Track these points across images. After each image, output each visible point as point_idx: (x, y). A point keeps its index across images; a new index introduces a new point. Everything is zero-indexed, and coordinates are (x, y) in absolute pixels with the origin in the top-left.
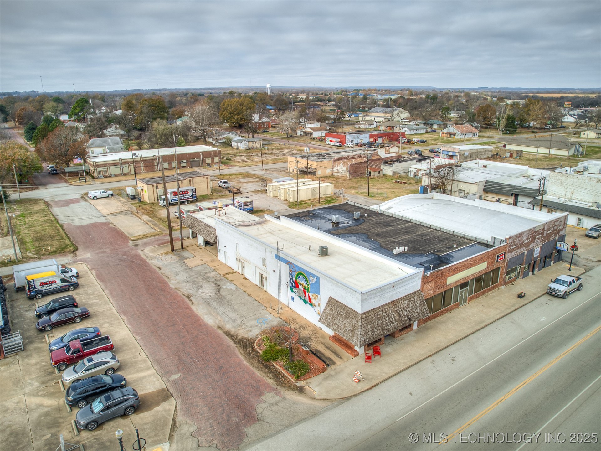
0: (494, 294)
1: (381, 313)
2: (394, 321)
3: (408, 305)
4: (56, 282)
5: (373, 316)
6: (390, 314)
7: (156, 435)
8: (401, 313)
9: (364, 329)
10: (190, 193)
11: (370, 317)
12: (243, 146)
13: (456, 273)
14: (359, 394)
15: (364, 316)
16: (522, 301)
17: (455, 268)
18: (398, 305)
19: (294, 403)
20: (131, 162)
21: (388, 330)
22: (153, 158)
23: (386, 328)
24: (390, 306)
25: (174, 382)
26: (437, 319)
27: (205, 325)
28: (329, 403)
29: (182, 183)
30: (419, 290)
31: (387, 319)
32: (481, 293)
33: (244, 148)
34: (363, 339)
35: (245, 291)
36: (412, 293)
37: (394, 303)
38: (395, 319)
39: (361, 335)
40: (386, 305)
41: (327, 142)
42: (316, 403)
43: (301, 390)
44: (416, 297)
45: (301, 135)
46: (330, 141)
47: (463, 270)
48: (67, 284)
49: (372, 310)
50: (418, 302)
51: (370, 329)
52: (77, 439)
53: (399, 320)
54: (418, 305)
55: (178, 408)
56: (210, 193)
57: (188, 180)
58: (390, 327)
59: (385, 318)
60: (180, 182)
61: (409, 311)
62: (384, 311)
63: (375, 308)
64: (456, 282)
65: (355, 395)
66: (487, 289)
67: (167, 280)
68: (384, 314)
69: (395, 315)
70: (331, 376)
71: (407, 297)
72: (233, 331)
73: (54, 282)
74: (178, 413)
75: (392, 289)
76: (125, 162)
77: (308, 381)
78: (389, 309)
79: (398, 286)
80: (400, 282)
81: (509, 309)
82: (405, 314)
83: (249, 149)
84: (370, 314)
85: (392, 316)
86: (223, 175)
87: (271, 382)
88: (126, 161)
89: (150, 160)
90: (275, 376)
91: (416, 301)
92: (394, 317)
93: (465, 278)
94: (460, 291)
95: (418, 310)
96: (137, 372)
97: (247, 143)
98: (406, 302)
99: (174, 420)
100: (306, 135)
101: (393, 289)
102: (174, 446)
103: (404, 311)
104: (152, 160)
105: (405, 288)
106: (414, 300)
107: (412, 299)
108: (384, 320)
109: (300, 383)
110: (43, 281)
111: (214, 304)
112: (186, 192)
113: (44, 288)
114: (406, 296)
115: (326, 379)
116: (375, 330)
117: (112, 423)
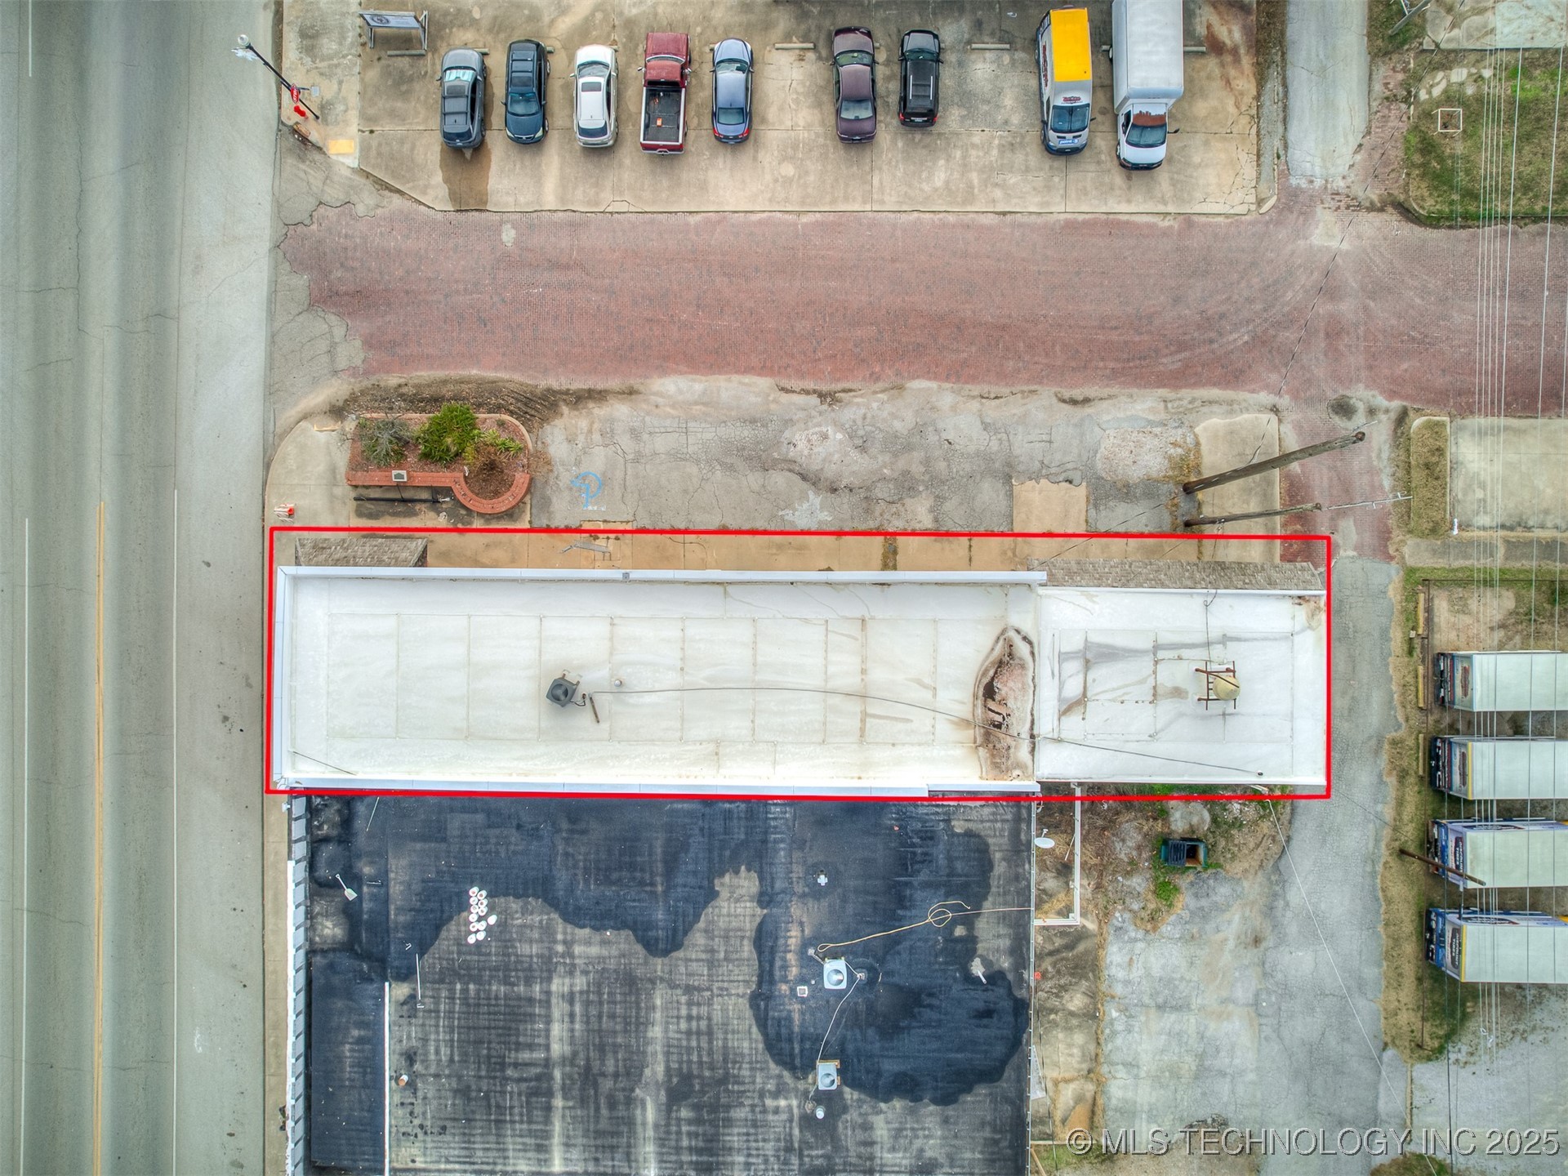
7: (379, 154)
14: (264, 490)
19: (315, 382)
25: (497, 229)
27: (664, 372)
42: (293, 413)
43: (337, 412)
55: (422, 207)
70: (334, 483)
72: (599, 411)
74: (407, 205)
99: (398, 191)
102: (348, 173)
109: (350, 425)
115: (333, 470)
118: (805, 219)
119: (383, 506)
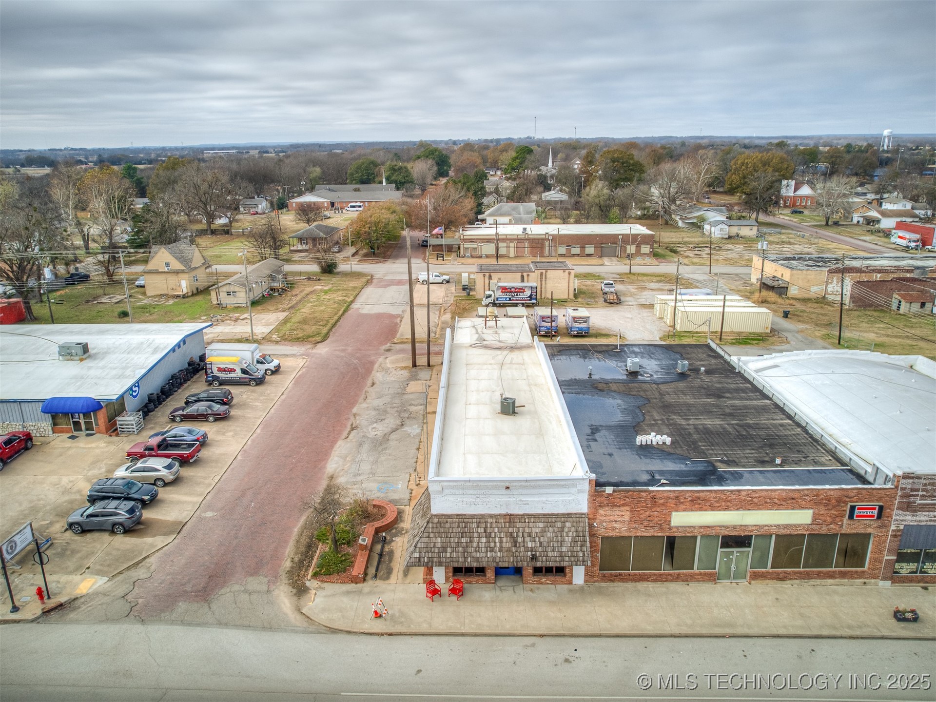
0: (840, 589)
1: (474, 525)
2: (497, 549)
3: (543, 531)
4: (235, 370)
5: (455, 525)
6: (493, 535)
7: (108, 566)
8: (520, 540)
9: (426, 540)
10: (528, 293)
11: (448, 525)
12: (717, 232)
13: (701, 509)
14: (356, 633)
15: (436, 520)
16: (900, 629)
17: (699, 498)
18: (518, 525)
19: (271, 602)
20: (511, 240)
21: (477, 560)
22: (544, 237)
23: (474, 554)
24: (499, 521)
25: (201, 519)
26: (641, 586)
27: (324, 467)
28: (305, 625)
29: (528, 275)
30: (582, 514)
31: (484, 540)
32: (795, 573)
33: (720, 236)
34: (416, 555)
35: (420, 442)
36: (563, 514)
37: (511, 518)
38: (501, 547)
39: (415, 547)
40: (491, 516)
41: (893, 239)
42: (293, 617)
43: (301, 591)
44: (568, 524)
45: (858, 222)
46: (900, 237)
47: (725, 509)
48: (247, 376)
49: (457, 515)
50: (571, 534)
51: (439, 545)
52: (59, 535)
53: (509, 550)
54: (568, 540)
55: (164, 549)
56: (572, 296)
57: (538, 272)
58: (483, 555)
59: (478, 537)
60: (525, 274)
61: (541, 543)
62: (483, 525)
63: (465, 515)
64: (701, 527)
65: (349, 632)
66: (820, 572)
67: (361, 400)
68: (481, 530)
69: (504, 540)
70: (360, 592)
71: (549, 519)
72: (339, 486)
73: (232, 370)
74: (158, 554)
75: (505, 492)
76: (503, 239)
77: (325, 585)
78: (494, 525)
79: (521, 491)
80: (523, 483)
81: (835, 628)
82: (530, 545)
83: (730, 237)
84: (449, 520)
85: (497, 540)
86: (634, 274)
87: (288, 564)
88: (505, 237)
89: (538, 239)
90: (301, 561)
91: (566, 530)
92: (501, 542)
93: (734, 527)
94: (720, 550)
95: (564, 549)
96: (186, 494)
97: (727, 227)
98: (541, 525)
99: (145, 558)
100: (868, 224)
101: (508, 492)
102: (110, 584)
103: (528, 539)
104: (542, 239)
105: (544, 498)
106: (563, 527)
107: (559, 524)
108: (476, 540)
109: (312, 584)
110: (222, 366)
111: (366, 447)
112: (521, 290)
113: (222, 375)
114: (544, 515)
115: (348, 593)
116: (449, 550)
117: (96, 535)
118: (258, 431)
119: (383, 567)
